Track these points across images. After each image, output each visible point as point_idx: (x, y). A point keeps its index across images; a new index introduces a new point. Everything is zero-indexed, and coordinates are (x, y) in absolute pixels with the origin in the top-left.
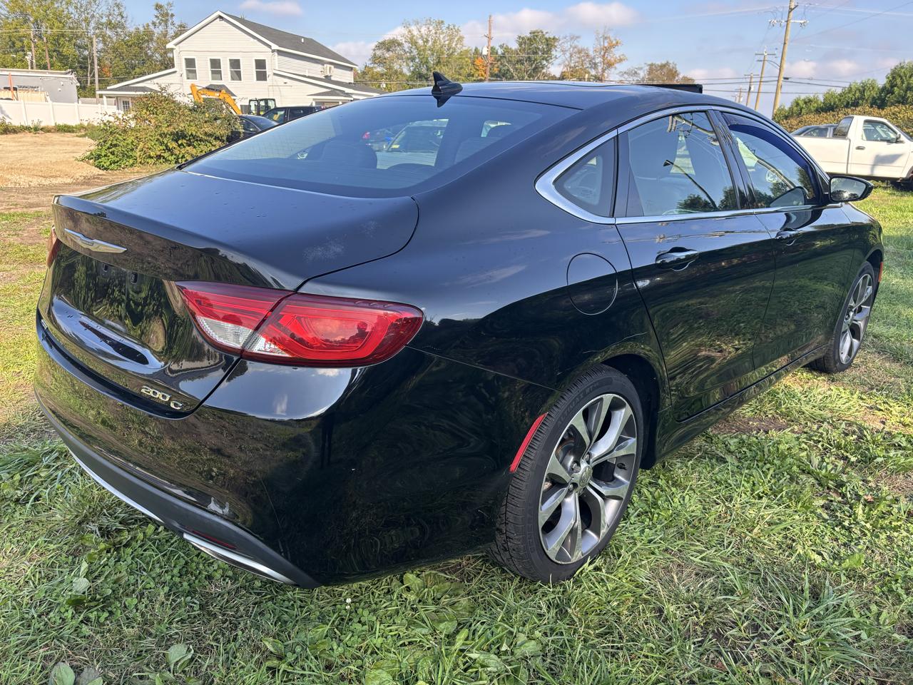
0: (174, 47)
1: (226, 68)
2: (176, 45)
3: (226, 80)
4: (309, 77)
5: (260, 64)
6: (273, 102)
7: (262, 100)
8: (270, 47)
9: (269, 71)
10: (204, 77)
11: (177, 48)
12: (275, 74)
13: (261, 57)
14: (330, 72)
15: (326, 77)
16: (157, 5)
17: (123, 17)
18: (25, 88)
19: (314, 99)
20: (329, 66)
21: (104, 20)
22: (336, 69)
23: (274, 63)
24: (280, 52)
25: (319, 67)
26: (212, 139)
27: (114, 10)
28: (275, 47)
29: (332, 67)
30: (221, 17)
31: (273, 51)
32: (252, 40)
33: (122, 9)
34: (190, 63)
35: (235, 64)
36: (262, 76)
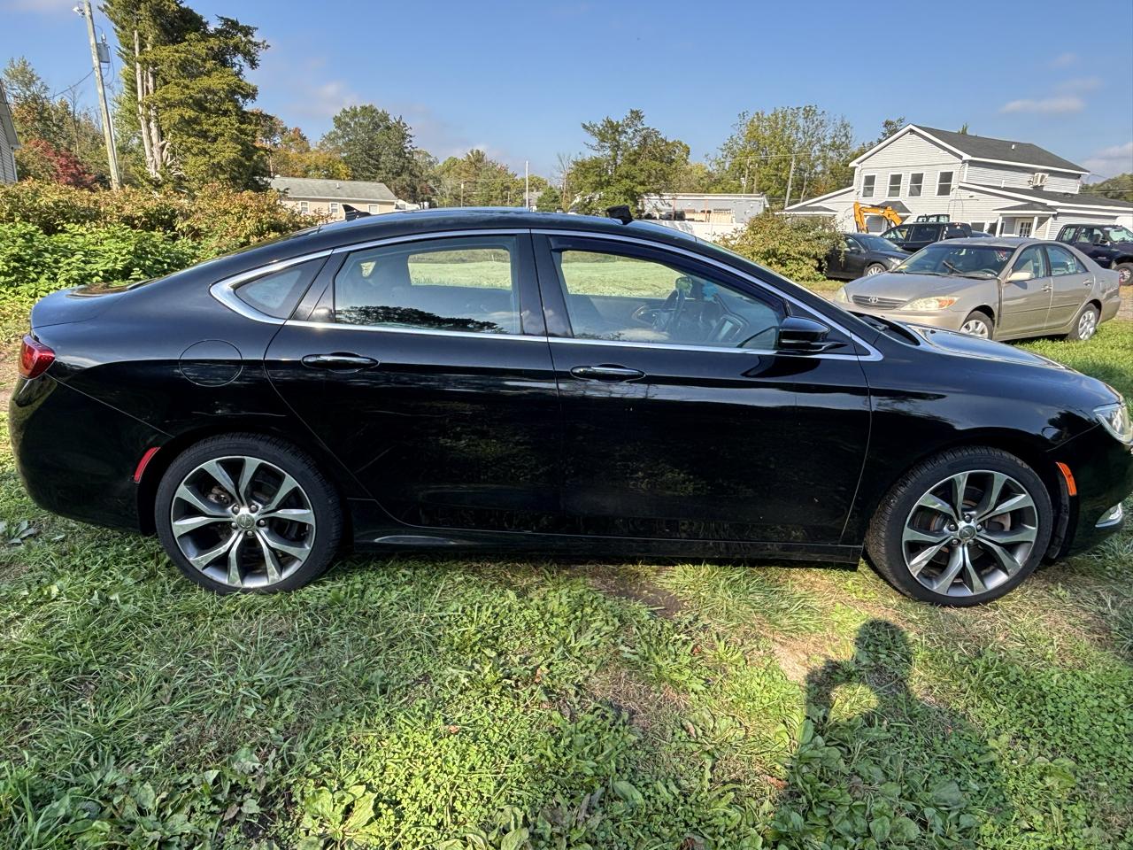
0: (857, 165)
1: (906, 185)
2: (859, 163)
3: (904, 197)
4: (1005, 189)
5: (947, 177)
6: (946, 218)
7: (933, 216)
8: (960, 157)
9: (954, 184)
10: (881, 194)
11: (859, 166)
12: (960, 187)
13: (946, 170)
14: (1041, 181)
15: (1035, 187)
16: (886, 123)
17: (847, 137)
18: (718, 211)
19: (1001, 214)
20: (1041, 174)
21: (828, 142)
22: (1051, 178)
23: (963, 174)
24: (972, 163)
25: (1028, 176)
26: (805, 258)
27: (840, 131)
28: (966, 157)
29: (1047, 175)
30: (912, 131)
31: (964, 162)
32: (942, 151)
33: (849, 129)
34: (870, 180)
35: (917, 179)
36: (944, 190)
